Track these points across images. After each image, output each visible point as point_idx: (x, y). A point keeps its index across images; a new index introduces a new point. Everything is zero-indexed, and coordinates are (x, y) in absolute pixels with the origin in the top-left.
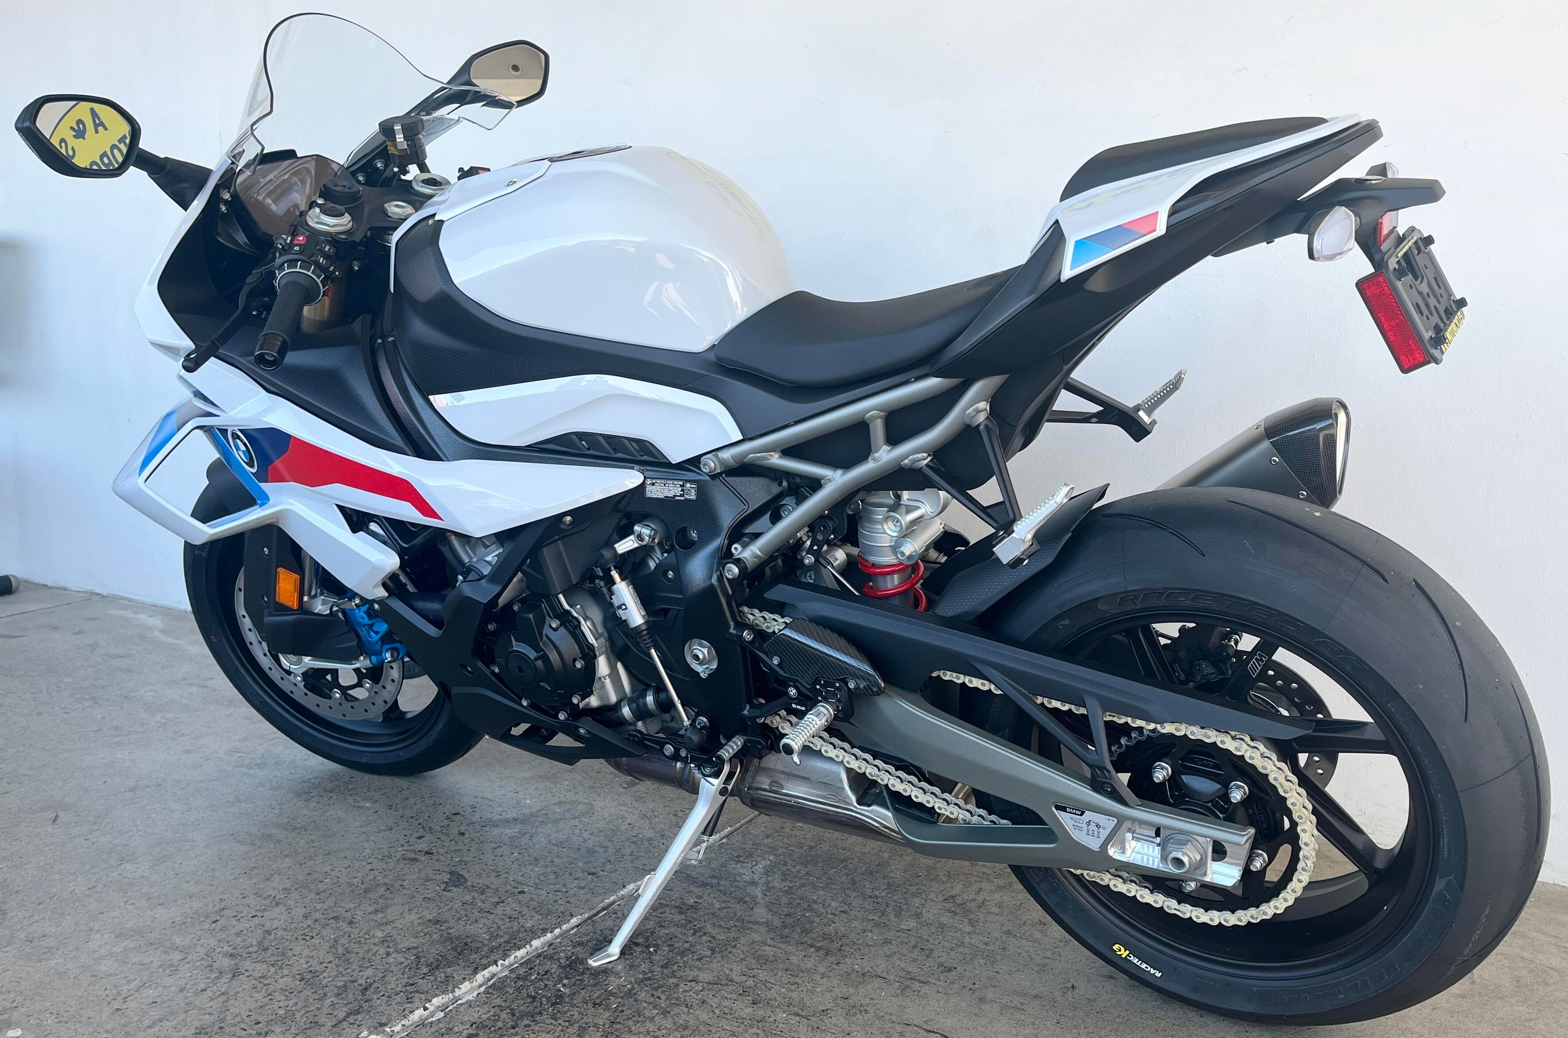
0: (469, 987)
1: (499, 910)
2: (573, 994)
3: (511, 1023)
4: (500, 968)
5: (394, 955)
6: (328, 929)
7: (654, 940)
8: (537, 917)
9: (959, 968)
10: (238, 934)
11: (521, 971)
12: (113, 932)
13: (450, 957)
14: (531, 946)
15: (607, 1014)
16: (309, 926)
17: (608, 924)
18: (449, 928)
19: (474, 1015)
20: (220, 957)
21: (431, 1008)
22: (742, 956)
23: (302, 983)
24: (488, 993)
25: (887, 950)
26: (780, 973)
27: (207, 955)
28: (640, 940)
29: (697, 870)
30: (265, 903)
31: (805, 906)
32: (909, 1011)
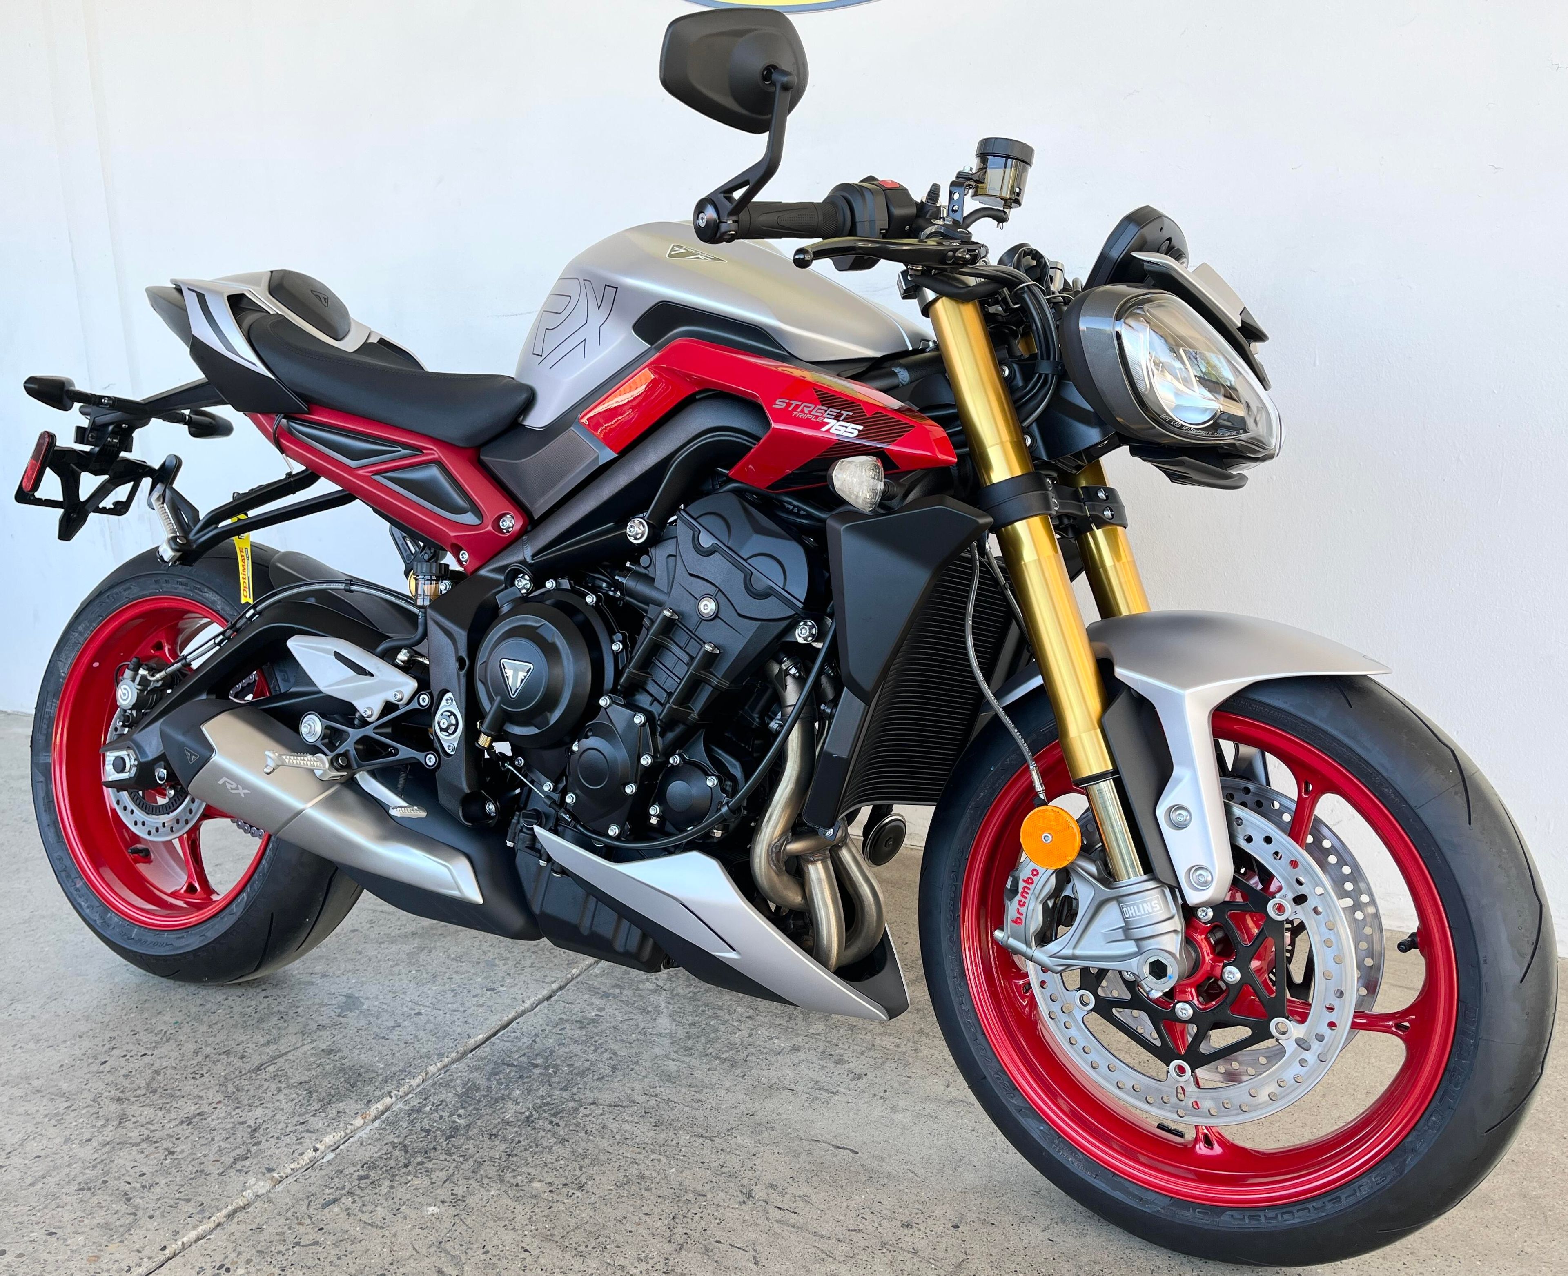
0: (362, 1121)
1: (394, 1036)
2: (470, 1125)
3: (403, 1161)
4: (394, 1099)
5: (285, 1092)
6: (219, 1065)
7: (554, 1060)
8: (434, 1040)
9: (869, 1074)
10: (126, 1076)
11: (415, 1102)
13: (342, 1089)
14: (426, 1073)
15: (503, 1146)
16: (199, 1062)
18: (343, 1058)
19: (366, 1153)
20: (107, 1104)
21: (322, 1148)
22: (644, 1074)
24: (380, 1128)
25: (795, 1058)
26: (683, 1090)
27: (93, 1101)
28: (539, 1061)
29: (599, 979)
30: (156, 1038)
31: (710, 1013)
32: (817, 1126)
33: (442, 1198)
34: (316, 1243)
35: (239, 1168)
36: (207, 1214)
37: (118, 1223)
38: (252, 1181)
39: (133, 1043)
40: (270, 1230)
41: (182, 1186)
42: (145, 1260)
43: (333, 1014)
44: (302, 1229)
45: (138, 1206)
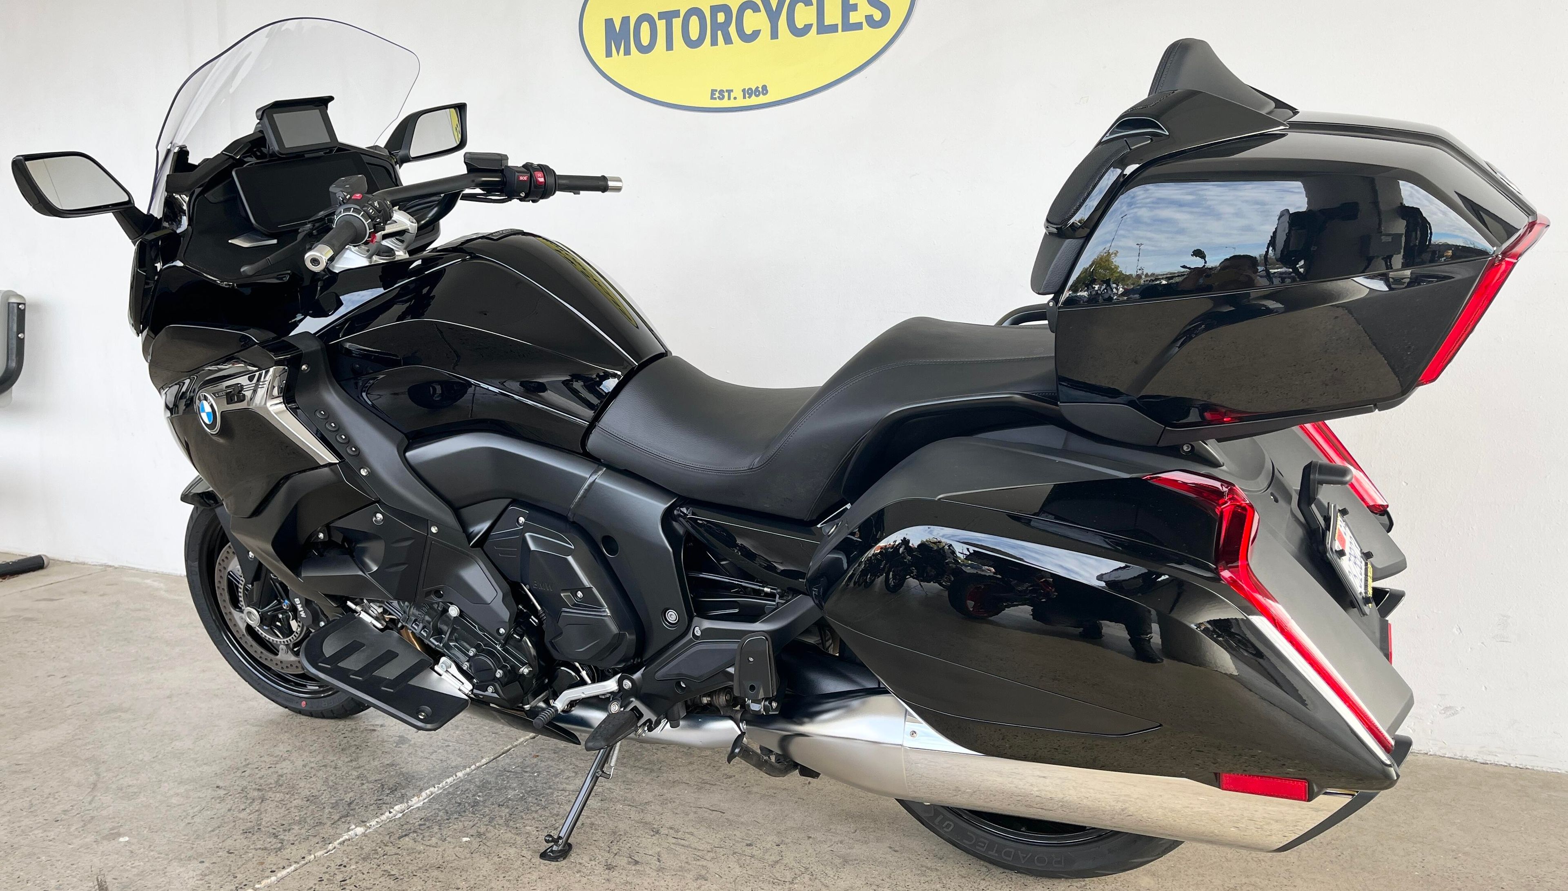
0: (417, 799)
1: (434, 756)
2: (486, 800)
3: (446, 817)
4: (436, 789)
5: (366, 785)
6: (321, 772)
7: (538, 769)
8: (459, 759)
9: (736, 776)
10: (260, 778)
11: (451, 790)
12: (176, 781)
13: (403, 784)
14: (456, 776)
15: (507, 810)
16: (307, 770)
17: (506, 762)
18: (401, 768)
19: (422, 813)
20: (251, 791)
21: (394, 812)
23: (308, 802)
24: (430, 802)
26: (619, 783)
27: (242, 790)
28: (528, 769)
30: (276, 759)
32: (702, 800)
33: (471, 834)
34: (398, 854)
35: (344, 821)
36: (328, 842)
37: (272, 847)
38: (353, 827)
39: (262, 762)
40: (367, 850)
41: (309, 829)
42: (293, 863)
43: (391, 746)
44: (387, 848)
45: (283, 840)
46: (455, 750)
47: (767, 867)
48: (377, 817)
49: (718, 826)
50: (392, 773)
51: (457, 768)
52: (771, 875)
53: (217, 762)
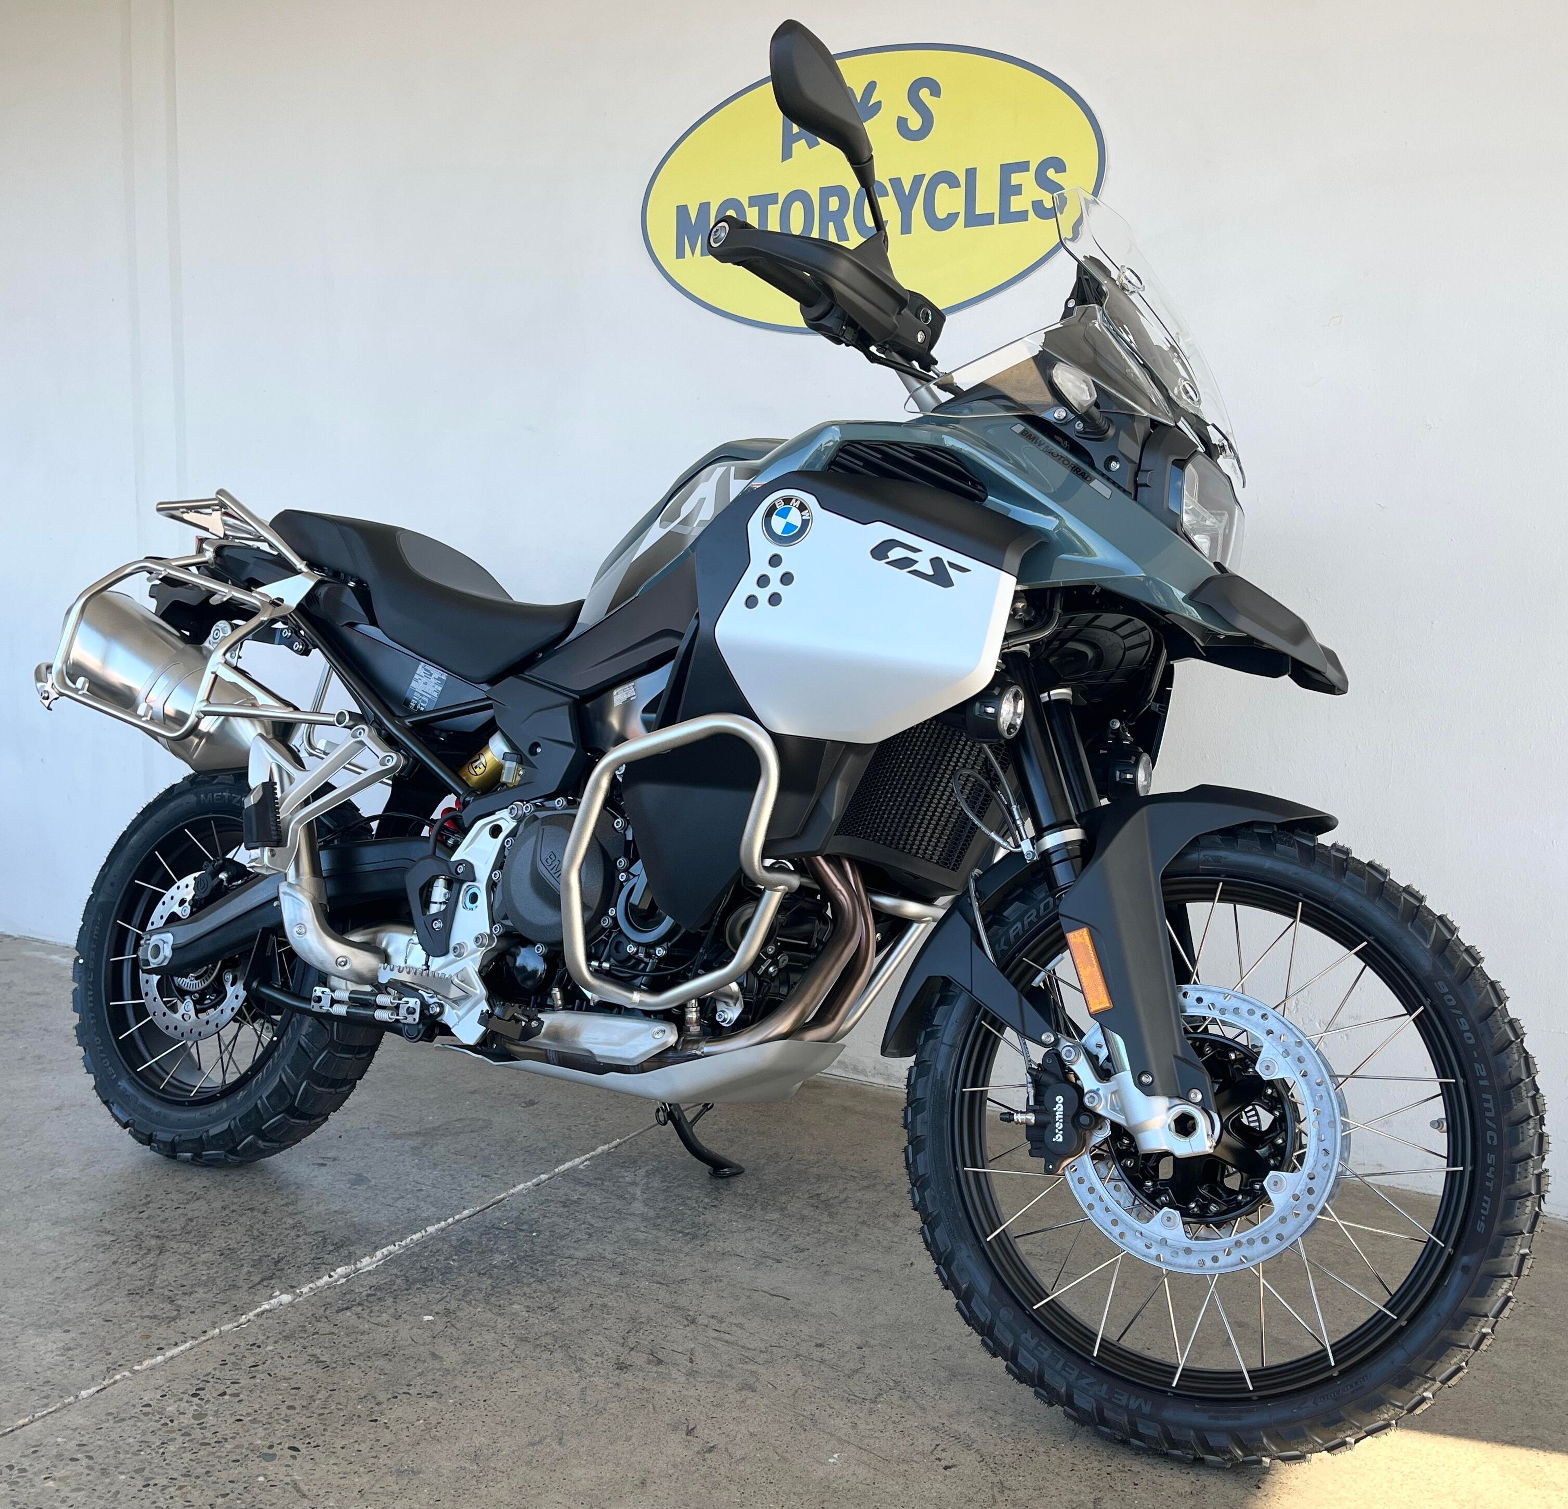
0: (370, 1261)
1: (399, 1204)
2: (462, 1266)
3: (405, 1287)
4: (397, 1247)
5: (304, 1237)
6: (244, 1218)
7: (538, 1228)
8: (434, 1209)
9: (811, 1249)
10: (163, 1222)
11: (416, 1250)
12: (50, 1221)
13: (353, 1239)
14: (426, 1231)
15: (490, 1281)
16: (227, 1215)
18: (353, 1218)
19: (372, 1280)
20: (148, 1239)
21: (336, 1276)
22: (615, 1241)
23: (222, 1257)
24: (385, 1265)
25: (748, 1235)
26: (648, 1253)
27: (136, 1237)
28: (525, 1227)
29: (584, 1173)
30: (187, 1198)
31: (680, 1201)
32: (759, 1281)
33: (436, 1310)
34: (333, 1333)
35: (266, 1285)
36: (242, 1313)
37: (164, 1317)
38: (278, 1293)
39: (167, 1201)
40: (291, 1325)
41: (218, 1295)
42: (189, 1340)
43: (343, 1186)
44: (319, 1325)
45: (181, 1306)
46: (429, 1196)
47: (842, 1378)
48: (312, 1282)
49: (779, 1317)
50: (340, 1223)
51: (429, 1222)
52: (846, 1388)
53: (108, 1198)
